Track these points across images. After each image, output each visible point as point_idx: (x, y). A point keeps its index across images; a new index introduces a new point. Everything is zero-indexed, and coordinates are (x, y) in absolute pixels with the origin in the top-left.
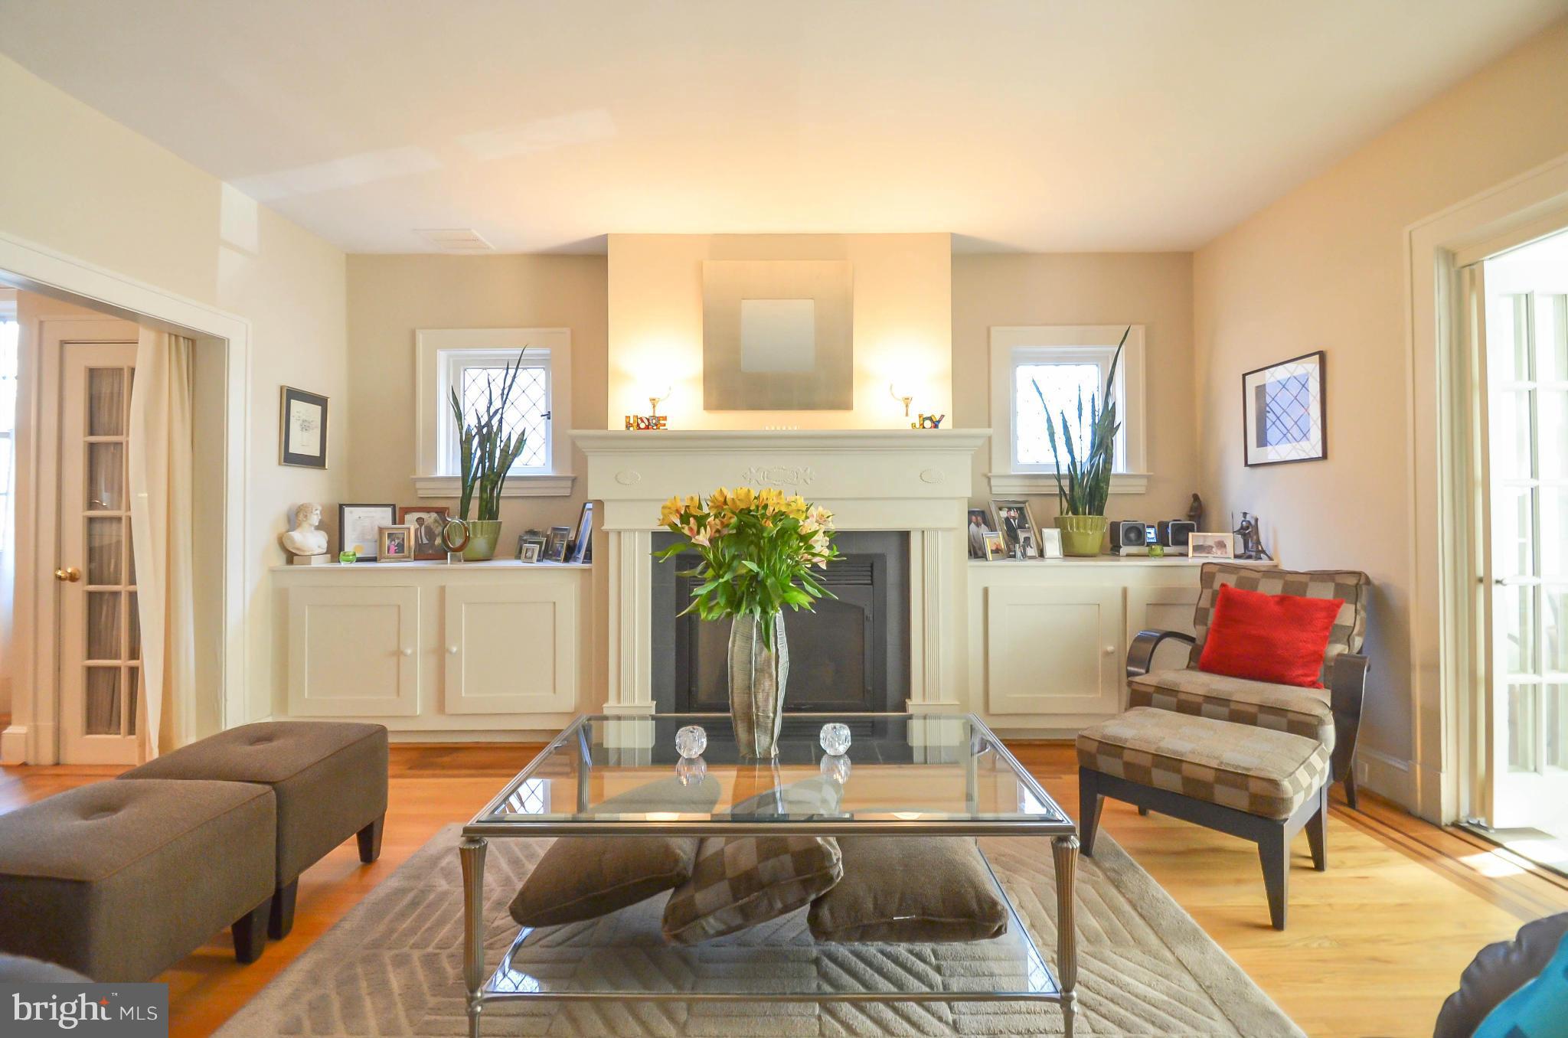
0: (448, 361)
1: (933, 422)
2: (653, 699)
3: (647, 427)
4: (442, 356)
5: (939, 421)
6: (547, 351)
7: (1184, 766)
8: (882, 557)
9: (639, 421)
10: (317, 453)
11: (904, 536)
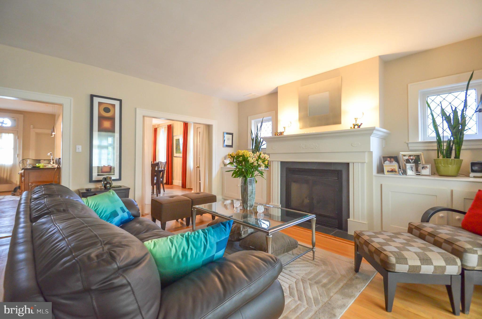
0: (255, 122)
1: (358, 126)
2: (280, 204)
3: (279, 135)
4: (253, 122)
5: (360, 126)
6: (271, 117)
7: (370, 246)
8: (341, 171)
9: (278, 134)
10: (231, 145)
11: (348, 164)
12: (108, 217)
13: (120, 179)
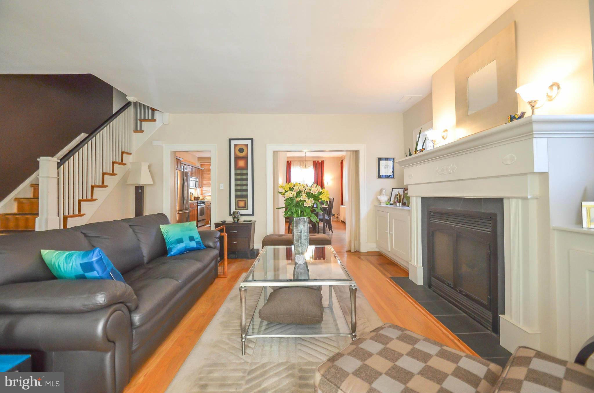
2: (422, 266)
10: (390, 174)
11: (502, 201)
12: (173, 243)
13: (253, 214)
